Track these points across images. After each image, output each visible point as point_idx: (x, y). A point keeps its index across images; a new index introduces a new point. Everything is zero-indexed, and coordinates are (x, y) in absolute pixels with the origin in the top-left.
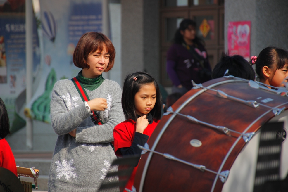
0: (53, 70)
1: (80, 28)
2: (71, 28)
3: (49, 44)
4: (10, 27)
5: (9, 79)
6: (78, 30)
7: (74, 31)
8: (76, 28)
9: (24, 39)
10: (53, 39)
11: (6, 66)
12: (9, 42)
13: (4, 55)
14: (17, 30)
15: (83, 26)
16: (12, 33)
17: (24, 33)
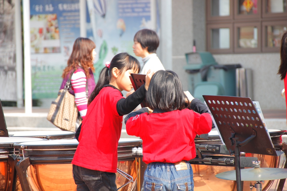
0: (105, 42)
1: (129, 6)
2: (121, 6)
3: (101, 19)
4: (62, 6)
5: (63, 50)
6: (128, 8)
7: (123, 9)
8: (125, 6)
9: (79, 16)
10: (104, 16)
11: (60, 38)
12: (62, 18)
13: (57, 30)
14: (69, 9)
15: (132, 4)
16: (64, 11)
17: (78, 11)
